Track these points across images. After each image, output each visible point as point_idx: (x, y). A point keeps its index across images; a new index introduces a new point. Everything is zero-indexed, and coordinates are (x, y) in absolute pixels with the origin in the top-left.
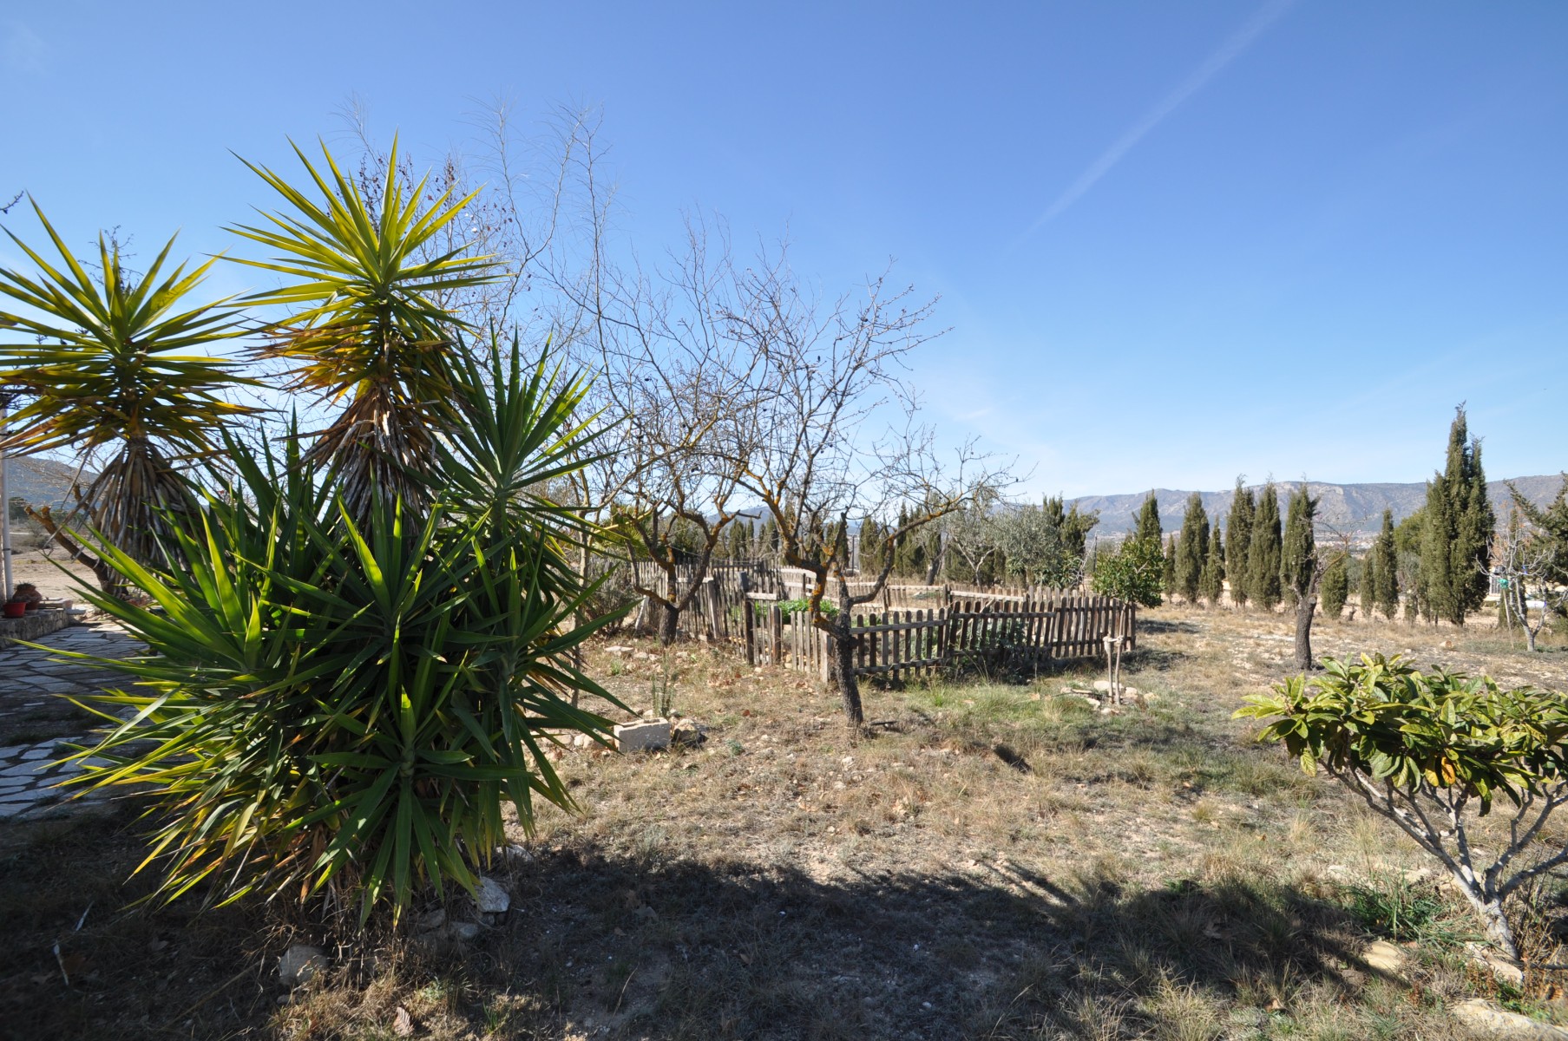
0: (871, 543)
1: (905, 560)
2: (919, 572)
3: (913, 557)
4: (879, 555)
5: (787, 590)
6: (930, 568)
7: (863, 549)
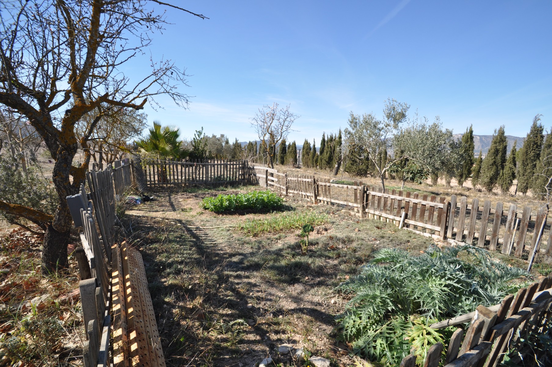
0: (308, 153)
1: (324, 161)
2: (330, 167)
3: (327, 160)
4: (311, 158)
5: (257, 178)
6: (336, 166)
7: (303, 156)
